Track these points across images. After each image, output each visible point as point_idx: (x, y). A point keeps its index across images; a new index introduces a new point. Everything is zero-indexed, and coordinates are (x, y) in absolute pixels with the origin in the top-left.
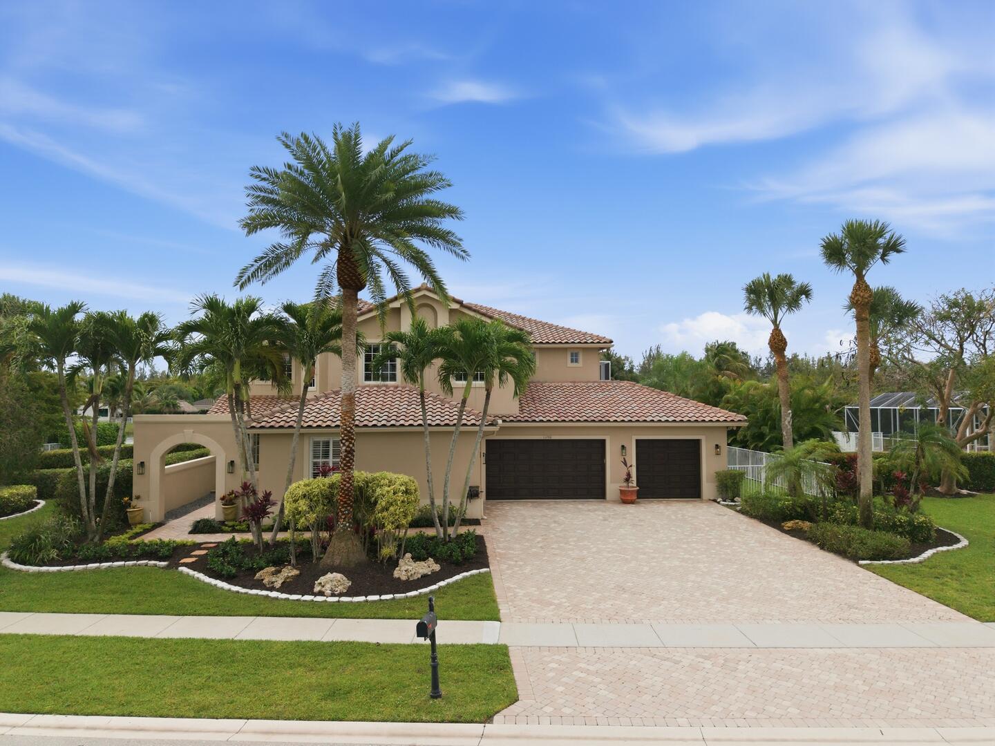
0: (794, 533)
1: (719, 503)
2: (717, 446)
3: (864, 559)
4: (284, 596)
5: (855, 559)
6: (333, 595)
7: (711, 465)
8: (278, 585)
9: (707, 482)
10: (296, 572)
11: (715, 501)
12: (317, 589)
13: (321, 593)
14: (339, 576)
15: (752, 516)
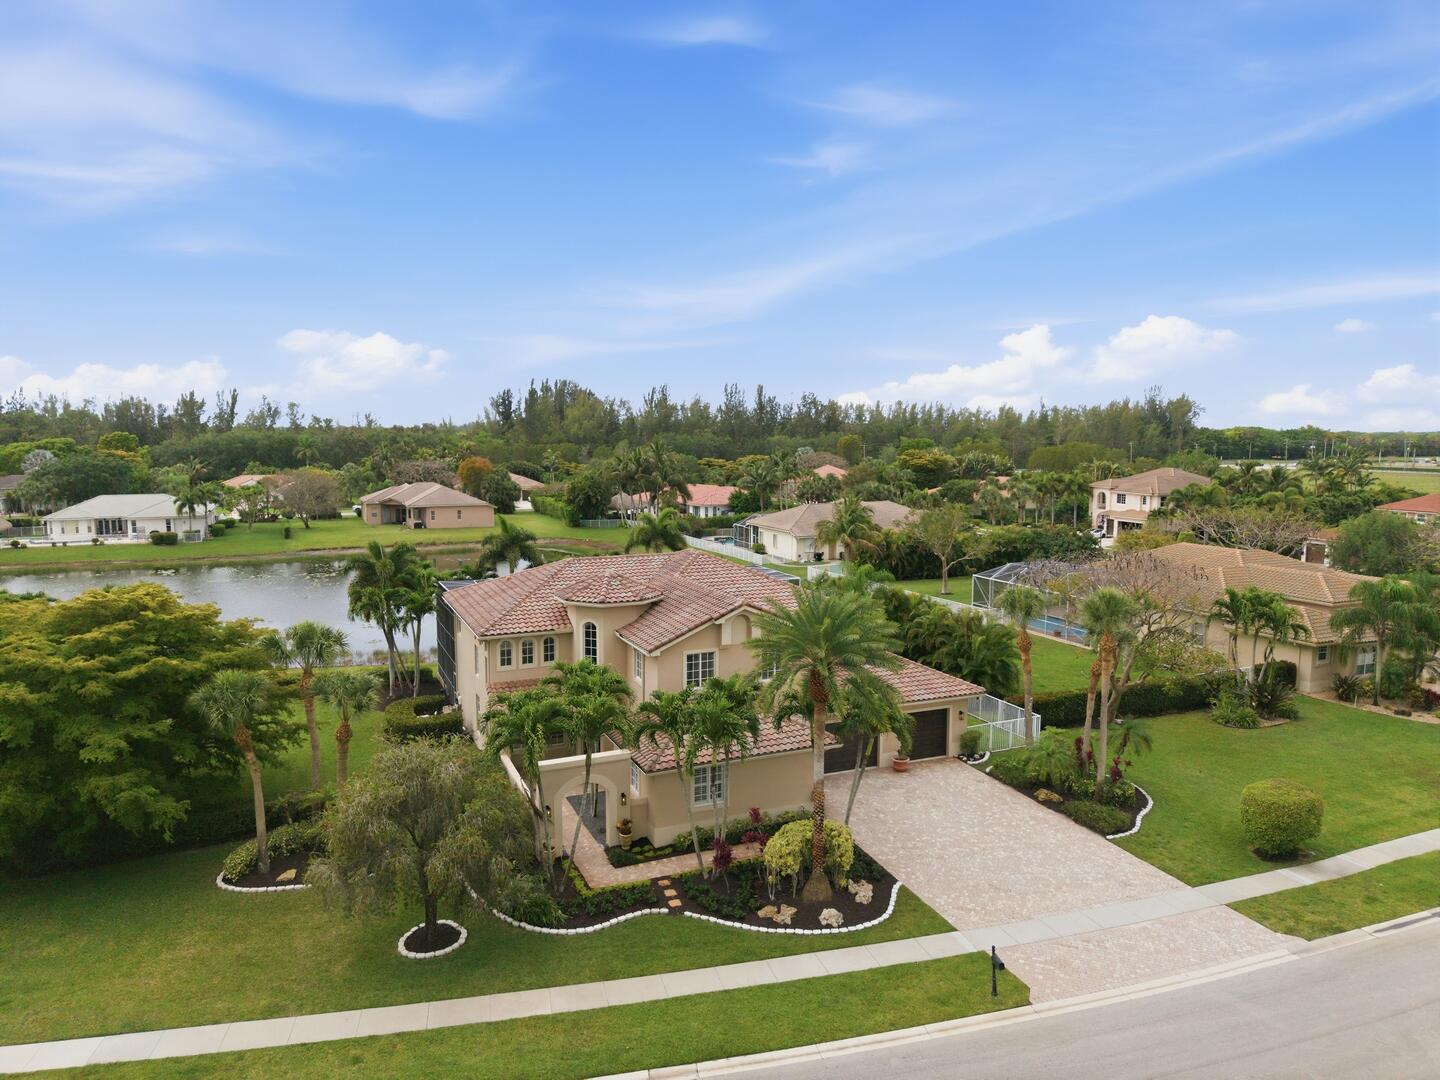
0: (1048, 803)
1: (965, 762)
2: (961, 713)
3: (1108, 834)
4: (807, 932)
5: (1104, 834)
6: (839, 927)
7: (955, 730)
8: (789, 921)
9: (953, 741)
10: (794, 910)
11: (958, 758)
12: (824, 923)
13: (829, 926)
14: (833, 911)
15: (1004, 783)
